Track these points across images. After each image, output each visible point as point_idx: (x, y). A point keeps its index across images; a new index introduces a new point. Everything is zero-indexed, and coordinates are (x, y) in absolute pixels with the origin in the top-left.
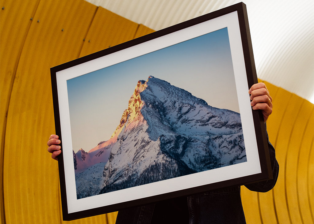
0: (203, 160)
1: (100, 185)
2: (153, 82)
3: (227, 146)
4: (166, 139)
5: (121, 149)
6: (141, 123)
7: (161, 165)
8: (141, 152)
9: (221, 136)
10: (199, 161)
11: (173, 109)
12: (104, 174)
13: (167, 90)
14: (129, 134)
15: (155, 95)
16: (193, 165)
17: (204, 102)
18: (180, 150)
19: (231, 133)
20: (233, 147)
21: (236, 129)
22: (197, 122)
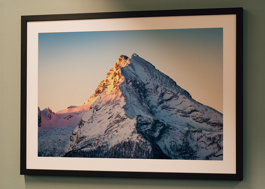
0: (178, 149)
1: (65, 148)
2: (137, 60)
3: (206, 141)
4: (143, 120)
5: (94, 118)
6: (118, 98)
7: (135, 144)
8: (114, 126)
9: (201, 131)
10: (175, 149)
11: (154, 92)
12: (72, 138)
13: (150, 73)
14: (104, 105)
15: (137, 74)
16: (168, 151)
17: (188, 94)
18: (157, 134)
19: (211, 130)
20: (211, 144)
21: (217, 128)
22: (178, 112)
